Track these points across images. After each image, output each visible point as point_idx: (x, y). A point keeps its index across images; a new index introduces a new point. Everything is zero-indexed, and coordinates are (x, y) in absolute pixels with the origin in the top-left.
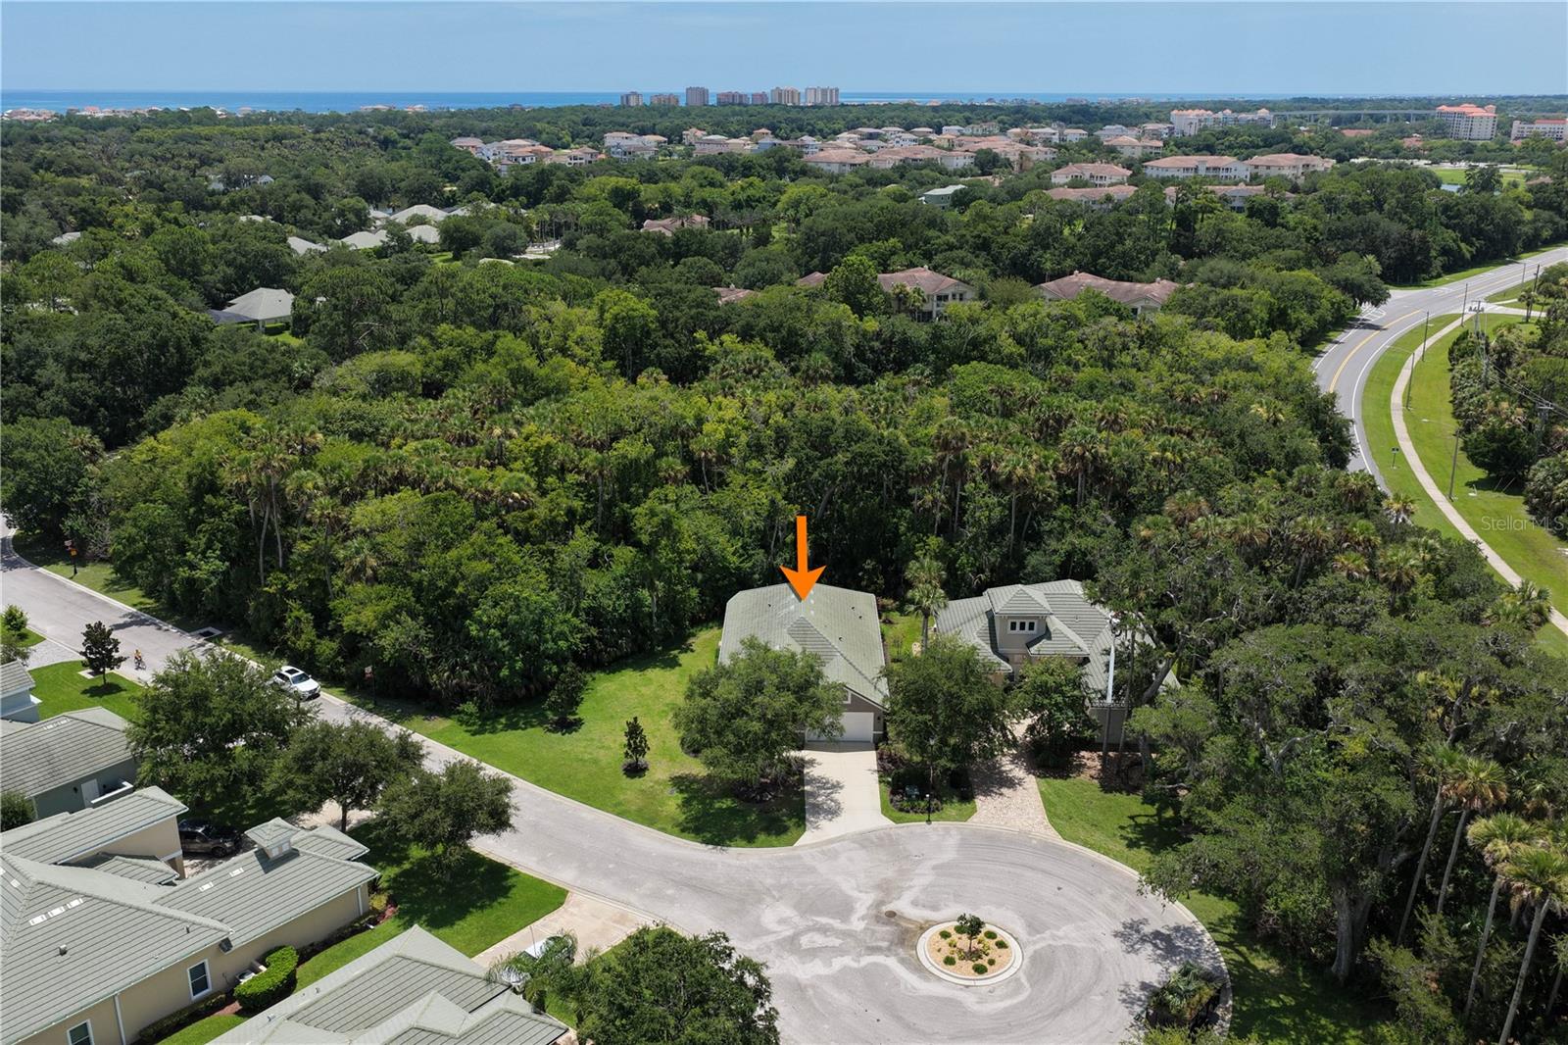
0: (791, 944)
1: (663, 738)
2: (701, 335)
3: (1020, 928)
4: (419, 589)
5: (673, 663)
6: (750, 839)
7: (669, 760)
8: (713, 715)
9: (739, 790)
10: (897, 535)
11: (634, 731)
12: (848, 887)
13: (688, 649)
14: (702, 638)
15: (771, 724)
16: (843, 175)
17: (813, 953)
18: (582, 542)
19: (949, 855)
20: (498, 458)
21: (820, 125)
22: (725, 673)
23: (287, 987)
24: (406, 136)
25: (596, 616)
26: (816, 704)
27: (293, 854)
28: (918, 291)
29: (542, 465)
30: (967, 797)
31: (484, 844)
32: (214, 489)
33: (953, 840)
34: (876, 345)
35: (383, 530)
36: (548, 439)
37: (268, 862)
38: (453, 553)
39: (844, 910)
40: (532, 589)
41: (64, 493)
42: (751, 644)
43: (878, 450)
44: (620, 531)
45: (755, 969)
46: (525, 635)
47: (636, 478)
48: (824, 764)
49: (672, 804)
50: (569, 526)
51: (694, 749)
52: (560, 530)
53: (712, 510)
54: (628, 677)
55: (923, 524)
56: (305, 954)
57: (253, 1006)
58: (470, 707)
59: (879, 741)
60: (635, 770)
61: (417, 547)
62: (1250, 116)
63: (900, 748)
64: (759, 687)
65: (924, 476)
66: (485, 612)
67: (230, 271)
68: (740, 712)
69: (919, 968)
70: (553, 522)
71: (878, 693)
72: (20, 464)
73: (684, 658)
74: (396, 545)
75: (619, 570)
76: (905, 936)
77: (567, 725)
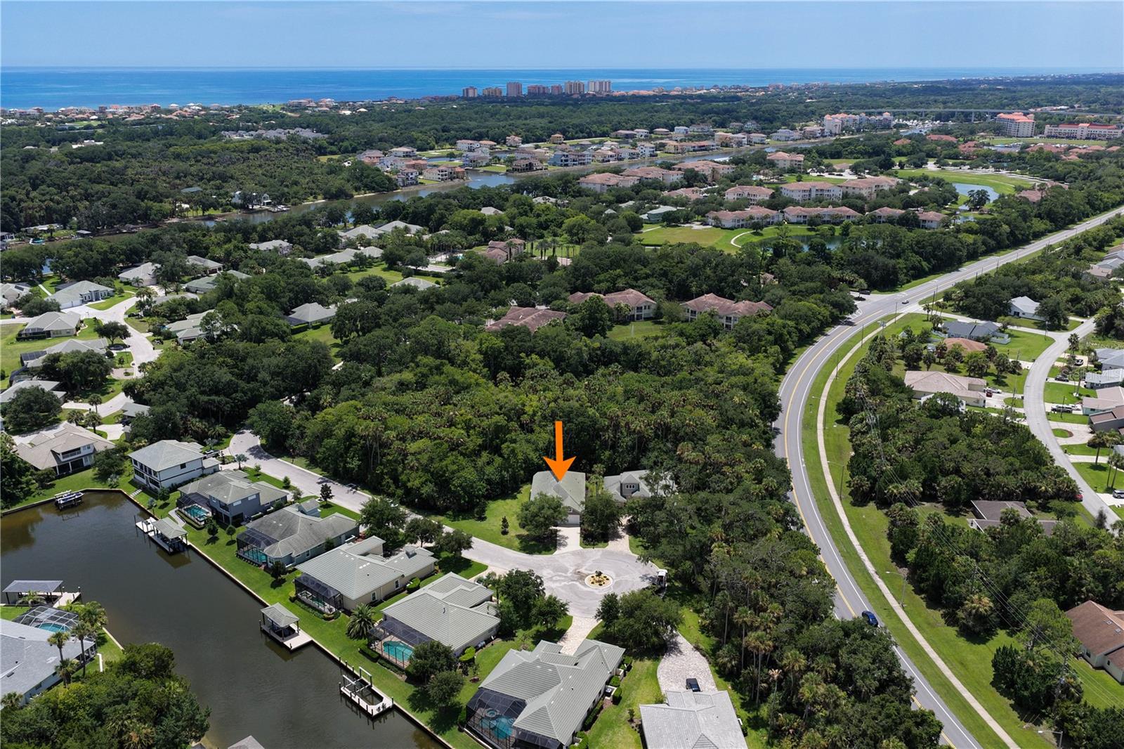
0: (551, 579)
1: (513, 522)
2: (523, 355)
3: (614, 576)
4: (432, 474)
5: (515, 498)
6: (540, 553)
7: (515, 530)
8: (529, 516)
9: (538, 539)
10: (595, 450)
11: (505, 521)
12: (567, 565)
13: (520, 492)
14: (525, 488)
15: (546, 519)
16: (602, 194)
17: (557, 581)
18: (485, 456)
19: (598, 557)
20: (451, 423)
21: (595, 127)
22: (533, 503)
23: (418, 588)
24: (332, 144)
25: (489, 482)
26: (560, 513)
27: (415, 554)
28: (627, 306)
29: (468, 427)
30: (606, 541)
31: (465, 554)
32: (354, 435)
33: (600, 553)
34: (599, 352)
35: (420, 453)
36: (470, 416)
37: (410, 555)
38: (444, 463)
39: (566, 571)
40: (469, 474)
41: (287, 431)
42: (541, 494)
43: (587, 420)
44: (496, 450)
45: (540, 578)
46: (468, 489)
47: (500, 431)
48: (563, 531)
49: (517, 543)
50: (479, 451)
51: (523, 526)
52: (477, 453)
53: (528, 441)
54: (500, 502)
55: (604, 445)
56: (422, 579)
57: (411, 591)
58: (450, 513)
59: (581, 524)
60: (505, 533)
61: (431, 460)
62: (878, 118)
63: (586, 526)
64: (543, 508)
65: (605, 429)
66: (456, 482)
67: (292, 295)
68: (537, 515)
69: (585, 585)
70: (475, 450)
71: (581, 509)
72: (270, 421)
73: (518, 496)
74: (424, 459)
75: (496, 465)
76: (581, 577)
77: (482, 519)
